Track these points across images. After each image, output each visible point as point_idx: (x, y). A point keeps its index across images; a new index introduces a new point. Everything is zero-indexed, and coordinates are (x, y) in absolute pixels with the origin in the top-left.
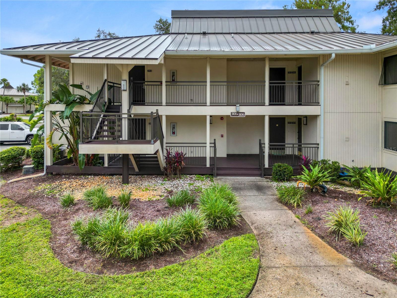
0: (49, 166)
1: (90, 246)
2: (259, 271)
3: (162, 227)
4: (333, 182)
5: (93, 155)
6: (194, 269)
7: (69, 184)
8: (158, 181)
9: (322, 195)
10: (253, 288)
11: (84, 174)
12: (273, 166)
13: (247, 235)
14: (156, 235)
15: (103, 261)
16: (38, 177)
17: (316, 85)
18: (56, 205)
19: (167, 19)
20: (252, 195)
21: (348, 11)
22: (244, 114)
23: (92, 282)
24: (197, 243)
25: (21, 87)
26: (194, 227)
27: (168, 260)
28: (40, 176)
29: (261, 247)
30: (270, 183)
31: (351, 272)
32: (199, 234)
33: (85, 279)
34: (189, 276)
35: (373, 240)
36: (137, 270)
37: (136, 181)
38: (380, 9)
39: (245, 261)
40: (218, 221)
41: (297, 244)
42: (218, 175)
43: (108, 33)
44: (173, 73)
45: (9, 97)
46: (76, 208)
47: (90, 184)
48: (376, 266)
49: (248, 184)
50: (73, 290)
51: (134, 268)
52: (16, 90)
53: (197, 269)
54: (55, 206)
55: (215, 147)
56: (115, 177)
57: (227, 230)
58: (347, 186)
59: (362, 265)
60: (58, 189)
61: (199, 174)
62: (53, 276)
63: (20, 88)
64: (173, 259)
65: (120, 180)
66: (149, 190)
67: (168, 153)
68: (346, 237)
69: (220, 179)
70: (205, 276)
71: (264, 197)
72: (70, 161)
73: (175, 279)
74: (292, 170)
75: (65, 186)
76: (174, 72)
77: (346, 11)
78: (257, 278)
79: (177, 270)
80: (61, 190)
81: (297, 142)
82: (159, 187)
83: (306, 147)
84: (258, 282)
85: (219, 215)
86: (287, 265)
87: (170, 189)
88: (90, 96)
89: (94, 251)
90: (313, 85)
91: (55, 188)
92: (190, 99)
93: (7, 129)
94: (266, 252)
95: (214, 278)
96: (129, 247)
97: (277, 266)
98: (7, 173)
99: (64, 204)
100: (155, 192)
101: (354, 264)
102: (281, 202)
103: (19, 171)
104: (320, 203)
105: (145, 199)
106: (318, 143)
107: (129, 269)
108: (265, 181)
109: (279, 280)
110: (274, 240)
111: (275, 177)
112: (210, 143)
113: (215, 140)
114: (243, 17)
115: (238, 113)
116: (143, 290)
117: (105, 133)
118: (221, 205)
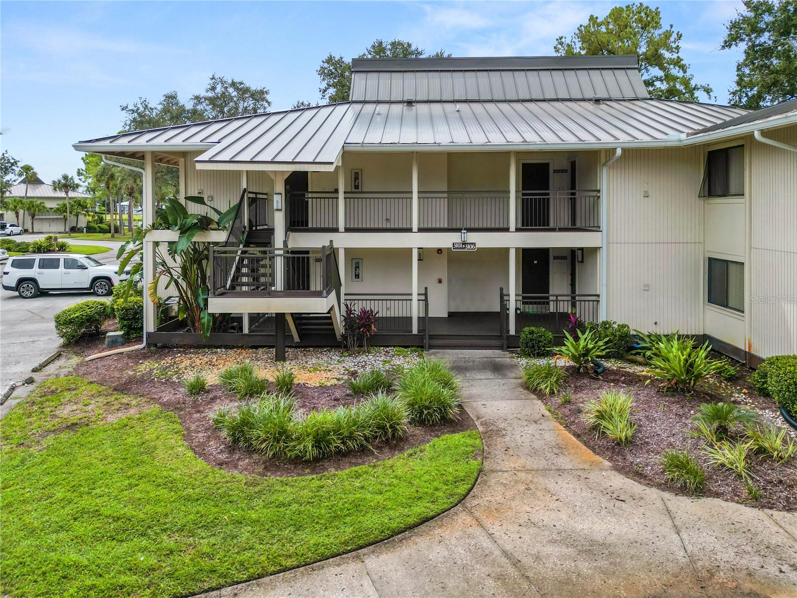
0: (151, 333)
1: (244, 444)
2: (479, 475)
3: (345, 418)
4: (619, 358)
5: (221, 314)
6: (389, 472)
7: (189, 362)
8: (333, 358)
9: (593, 378)
10: (468, 493)
11: (210, 347)
12: (521, 331)
13: (468, 432)
14: (336, 429)
15: (264, 463)
16: (132, 351)
17: (594, 197)
18: (177, 392)
19: (342, 56)
20: (485, 378)
21: (678, 46)
22: (475, 245)
23: (254, 484)
24: (395, 442)
25: (60, 181)
26: (389, 419)
27: (353, 461)
28: (136, 350)
29: (486, 448)
30: (515, 360)
31: (605, 476)
32: (397, 429)
33: (245, 482)
34: (383, 479)
35: (648, 438)
36: (312, 474)
37: (296, 358)
38: (730, 47)
39: (461, 463)
40: (425, 412)
41: (538, 444)
42: (431, 347)
43: (230, 81)
44: (356, 174)
45: (36, 201)
46: (211, 396)
47: (223, 361)
48: (641, 469)
49: (479, 361)
50: (231, 493)
51: (307, 471)
52: (51, 188)
53: (394, 471)
54: (177, 394)
55: (426, 300)
56: (260, 351)
57: (439, 426)
58: (640, 364)
59: (623, 468)
60: (173, 369)
61: (400, 346)
62: (201, 477)
63: (59, 183)
64: (360, 461)
65: (269, 355)
66: (320, 371)
67: (349, 311)
68: (608, 432)
69: (434, 354)
70: (404, 478)
71: (502, 381)
72: (182, 325)
73: (364, 482)
74: (551, 339)
75: (183, 365)
76: (358, 173)
77: (674, 46)
78: (475, 483)
79: (366, 472)
80: (178, 371)
81: (569, 293)
82: (335, 366)
83: (583, 301)
84: (475, 487)
85: (427, 404)
86: (520, 468)
87: (353, 369)
88: (219, 217)
89: (250, 450)
90: (590, 197)
91: (167, 367)
92: (384, 218)
93: (57, 267)
94: (492, 454)
95: (416, 482)
96: (299, 444)
97: (506, 469)
98: (80, 345)
99: (191, 391)
100: (329, 373)
101: (613, 467)
102: (527, 388)
103: (97, 342)
104: (587, 389)
105: (314, 385)
106: (598, 293)
107: (300, 472)
108: (508, 356)
109: (505, 485)
110: (507, 439)
111: (523, 351)
112: (418, 294)
113: (426, 289)
114: (478, 71)
115: (464, 244)
116: (321, 493)
117: (245, 279)
118: (430, 391)
